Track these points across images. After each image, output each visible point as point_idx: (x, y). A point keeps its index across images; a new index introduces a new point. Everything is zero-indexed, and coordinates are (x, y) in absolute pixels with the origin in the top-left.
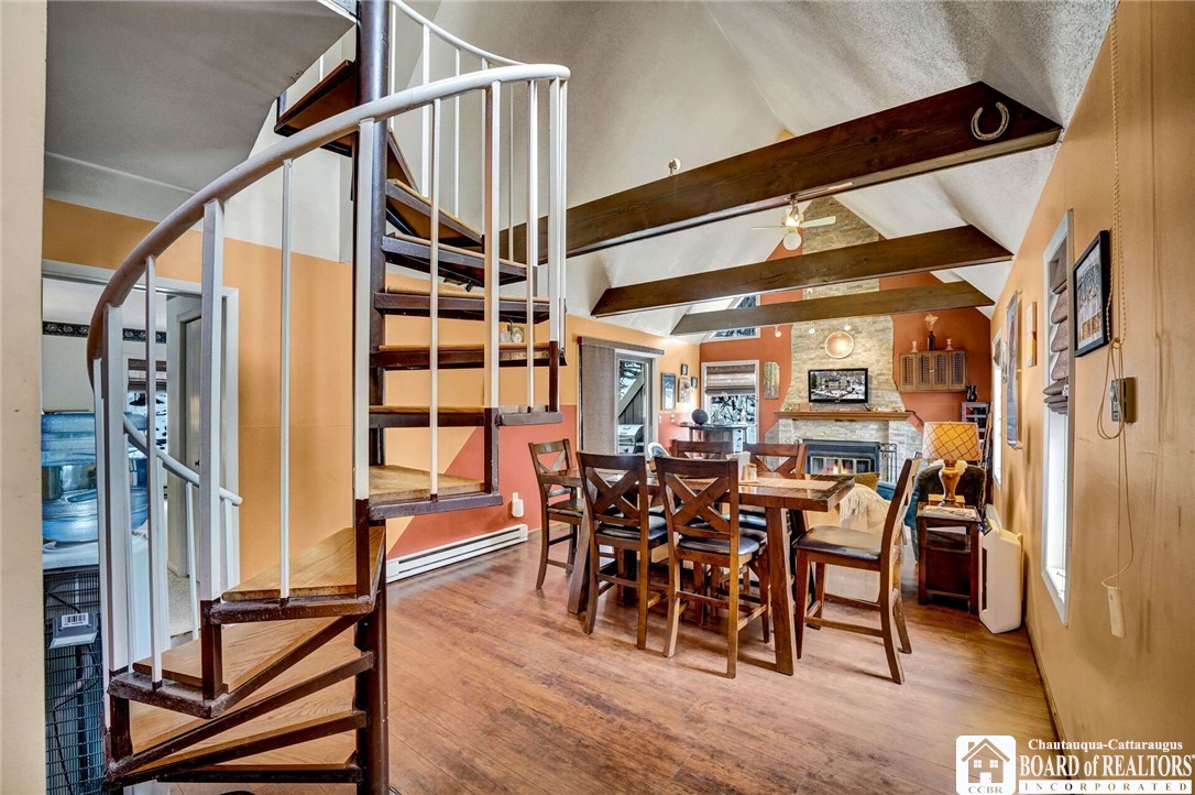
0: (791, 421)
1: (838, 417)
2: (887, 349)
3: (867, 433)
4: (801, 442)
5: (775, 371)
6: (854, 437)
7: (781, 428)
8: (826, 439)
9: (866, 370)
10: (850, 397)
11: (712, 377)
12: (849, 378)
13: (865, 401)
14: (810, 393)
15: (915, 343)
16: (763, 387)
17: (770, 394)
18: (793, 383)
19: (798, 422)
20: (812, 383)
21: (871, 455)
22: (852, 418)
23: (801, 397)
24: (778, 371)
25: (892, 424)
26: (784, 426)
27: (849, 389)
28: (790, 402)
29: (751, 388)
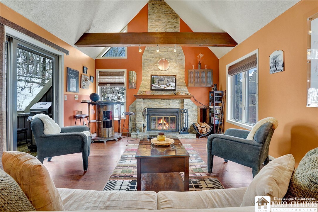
0: (142, 100)
1: (163, 98)
2: (183, 68)
3: (175, 105)
4: (146, 109)
5: (134, 75)
6: (169, 107)
7: (137, 103)
8: (158, 107)
9: (176, 76)
10: (168, 88)
11: (102, 77)
12: (168, 79)
13: (175, 90)
14: (151, 86)
15: (193, 66)
16: (129, 83)
17: (132, 87)
18: (143, 81)
19: (145, 100)
20: (152, 82)
21: (176, 114)
22: (168, 98)
23: (146, 88)
24: (136, 75)
25: (185, 101)
26: (139, 102)
27: (168, 84)
28: (141, 90)
29: (123, 84)
